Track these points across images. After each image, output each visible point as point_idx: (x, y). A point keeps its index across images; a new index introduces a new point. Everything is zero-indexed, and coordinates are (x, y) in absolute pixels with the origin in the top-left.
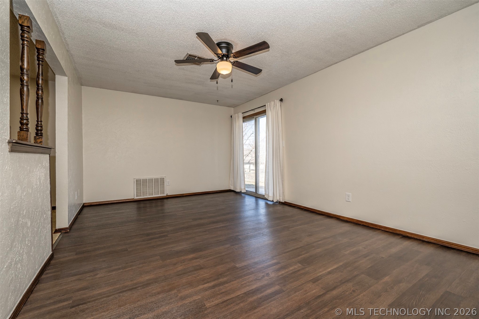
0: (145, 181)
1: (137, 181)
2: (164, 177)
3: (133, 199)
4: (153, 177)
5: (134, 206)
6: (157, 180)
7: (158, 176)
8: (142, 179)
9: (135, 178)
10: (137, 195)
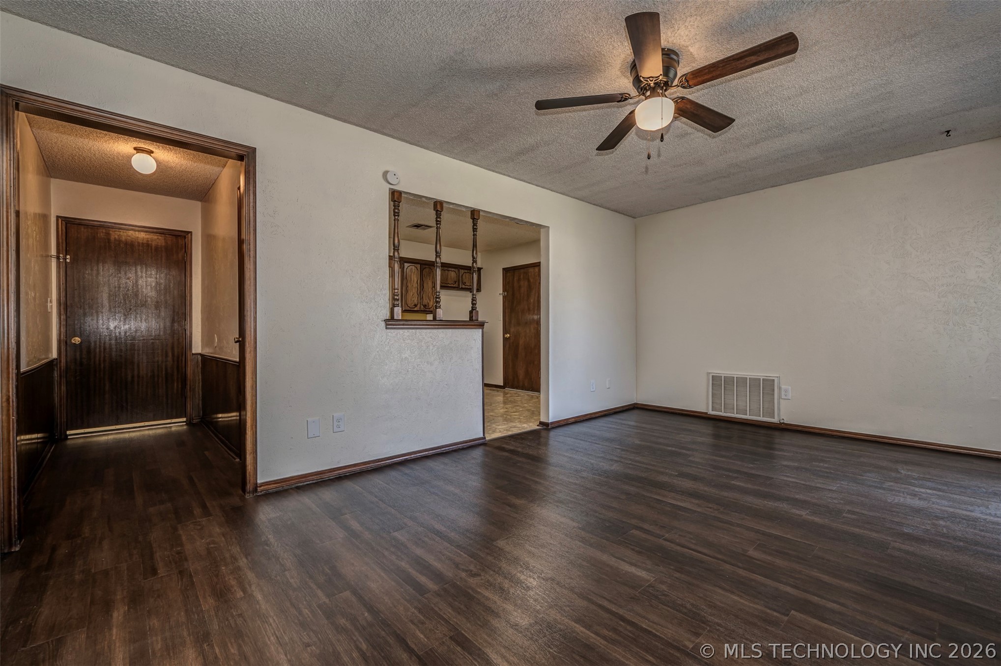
0: (729, 380)
1: (714, 378)
2: (773, 378)
3: (706, 413)
4: (747, 374)
5: (706, 429)
6: (755, 382)
7: (760, 374)
8: (723, 376)
9: (710, 371)
10: (713, 407)
